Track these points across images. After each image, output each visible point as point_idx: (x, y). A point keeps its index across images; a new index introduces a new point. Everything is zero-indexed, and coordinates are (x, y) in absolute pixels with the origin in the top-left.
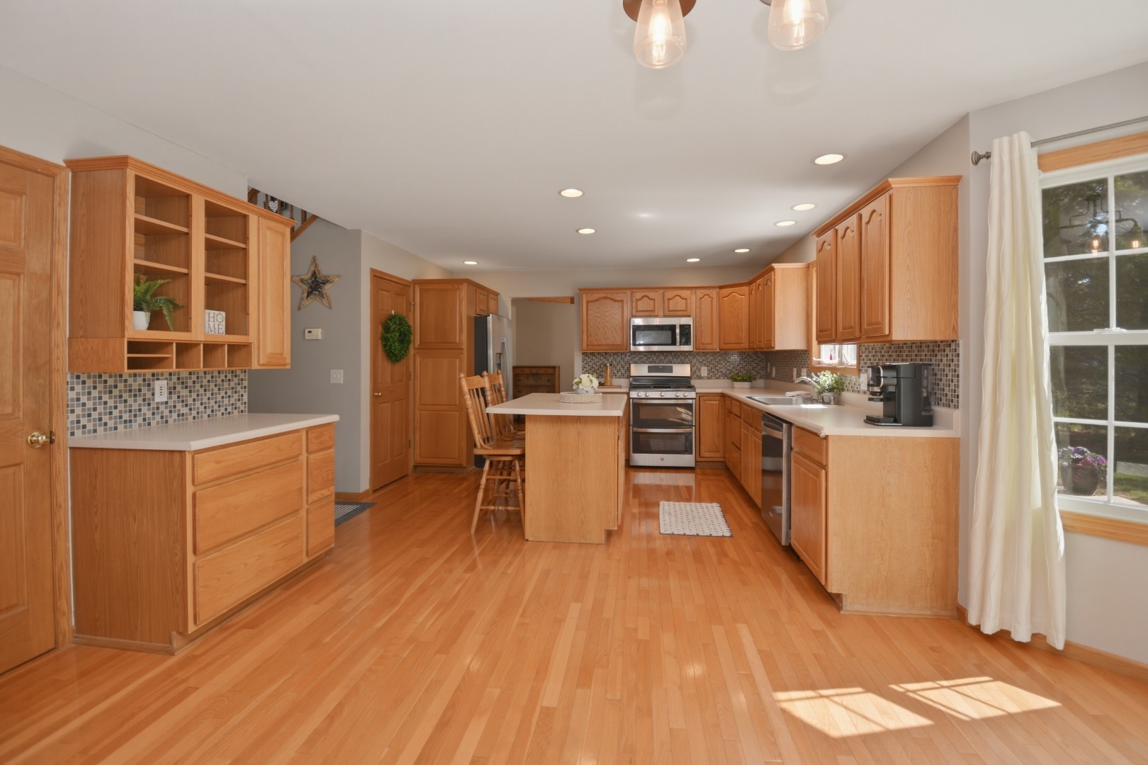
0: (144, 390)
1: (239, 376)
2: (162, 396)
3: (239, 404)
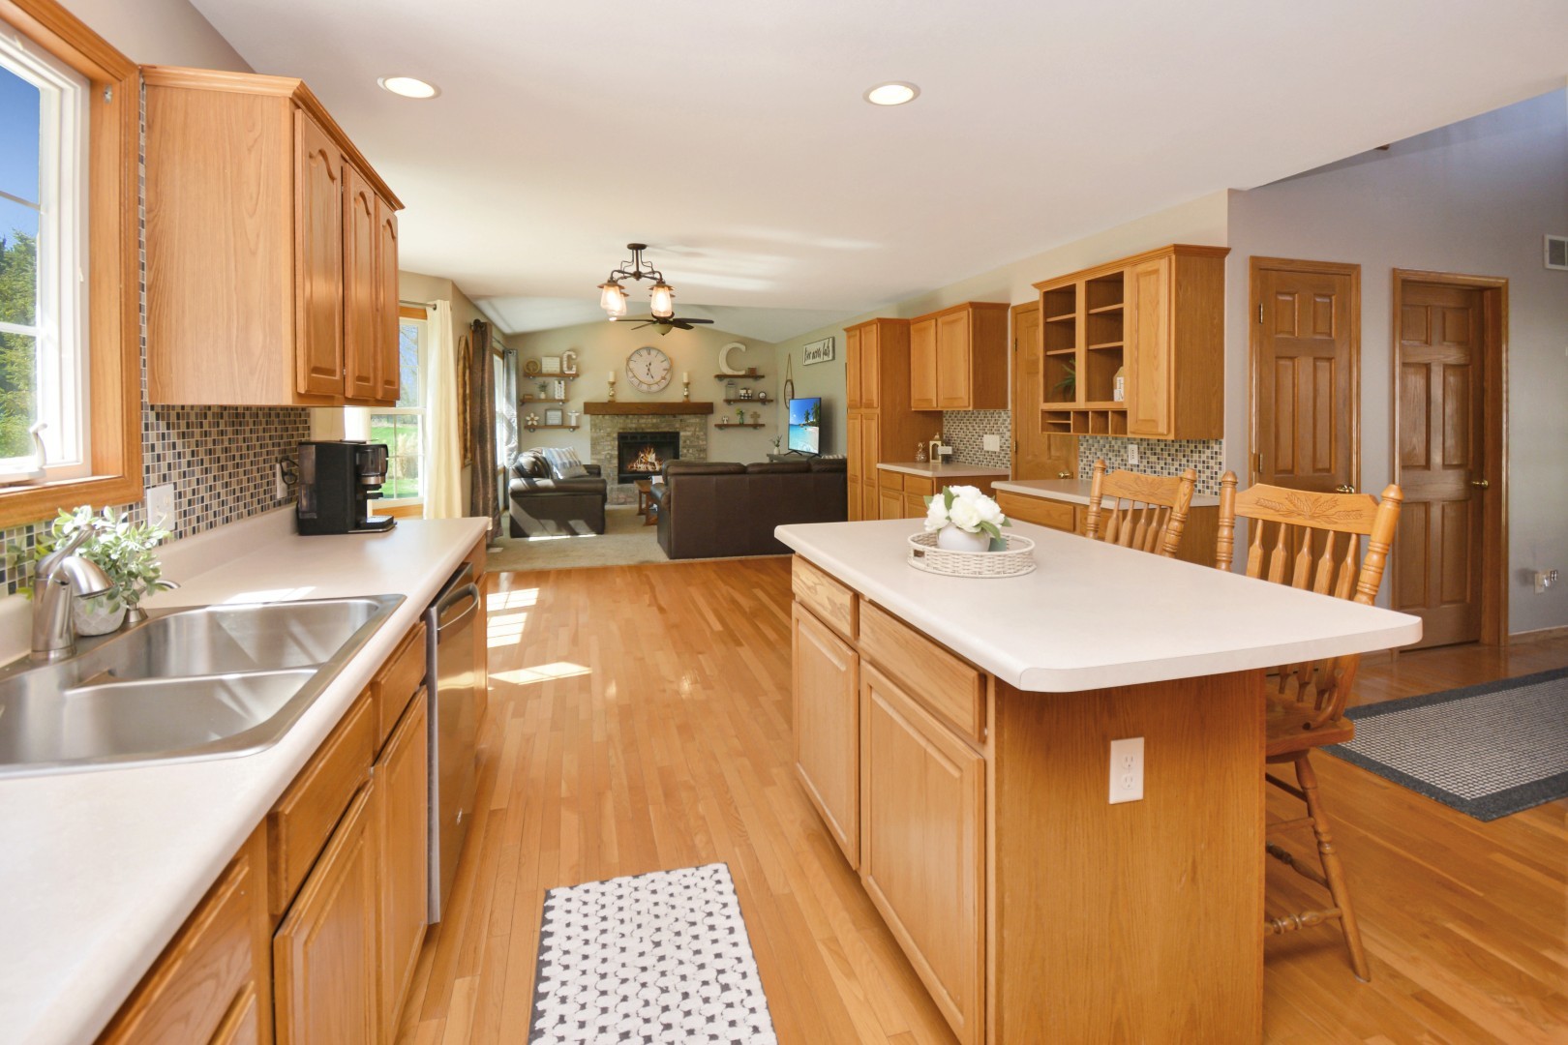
0: (1122, 451)
1: (1212, 448)
2: (1134, 460)
3: (1212, 483)
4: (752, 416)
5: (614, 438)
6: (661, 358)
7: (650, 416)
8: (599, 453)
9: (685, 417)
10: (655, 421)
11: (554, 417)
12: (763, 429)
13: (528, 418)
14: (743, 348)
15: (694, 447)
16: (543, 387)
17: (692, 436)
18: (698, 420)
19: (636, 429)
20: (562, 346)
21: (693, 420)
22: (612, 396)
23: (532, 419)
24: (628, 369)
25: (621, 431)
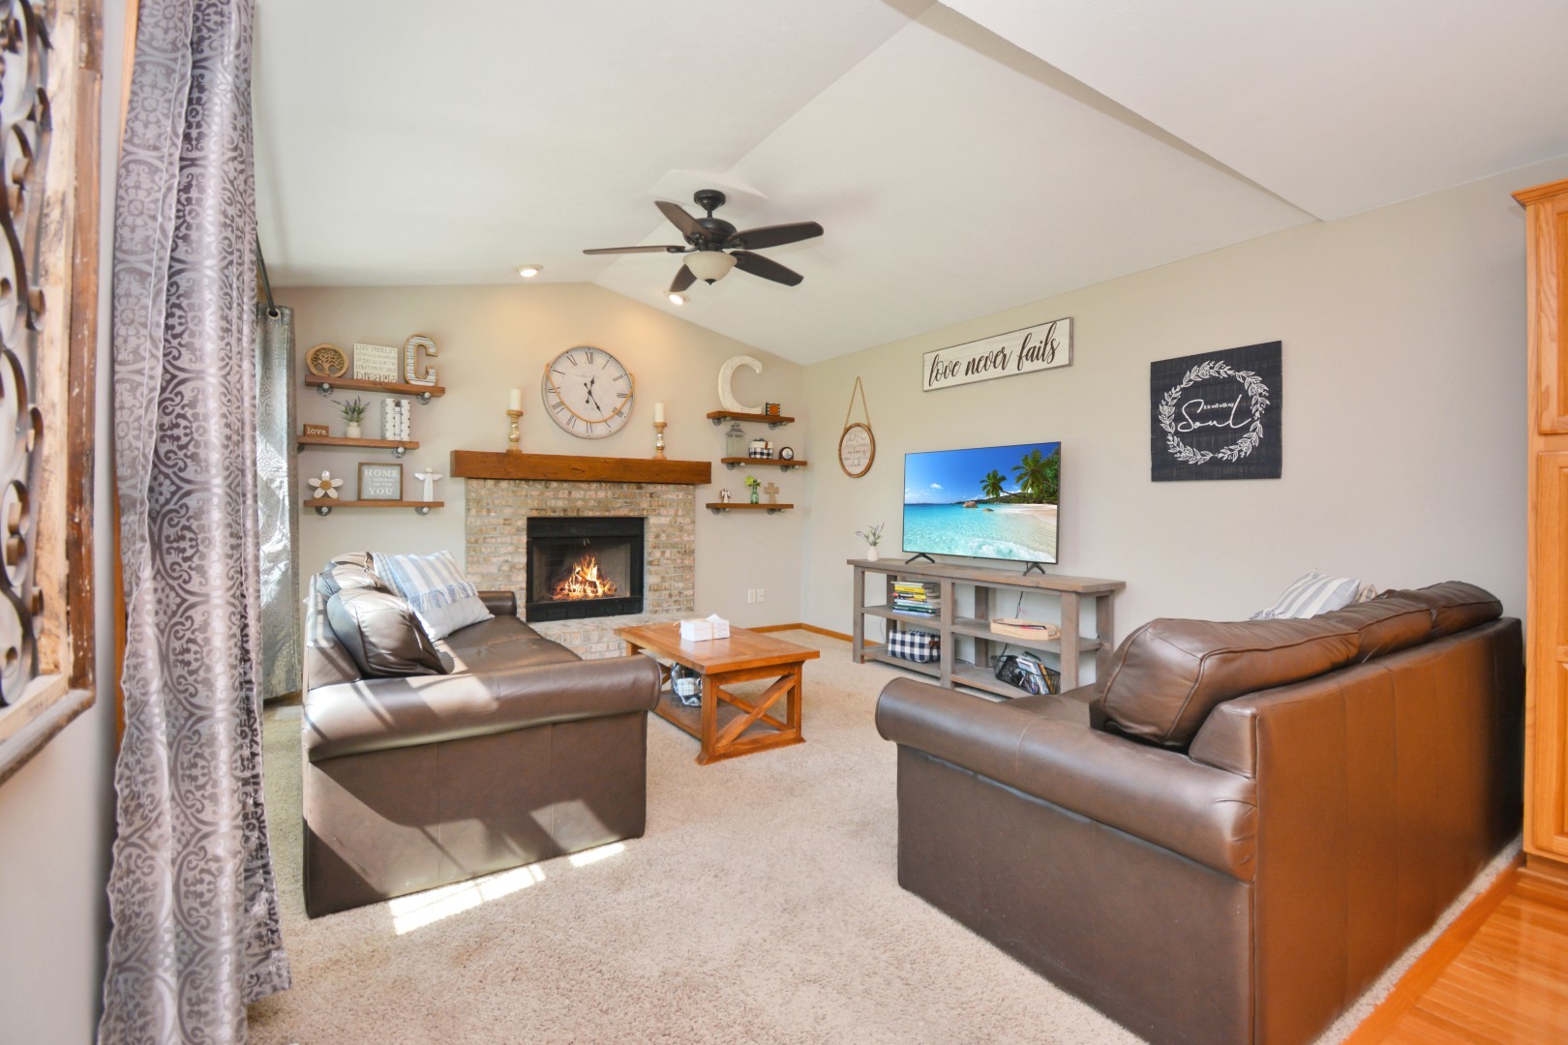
4: (767, 491)
5: (518, 530)
6: (613, 371)
7: (594, 485)
8: (487, 560)
9: (659, 487)
10: (601, 494)
11: (381, 482)
12: (788, 513)
13: (314, 482)
14: (758, 367)
15: (674, 546)
16: (355, 413)
17: (671, 525)
18: (681, 495)
19: (565, 510)
20: (404, 324)
21: (671, 494)
22: (517, 440)
23: (326, 485)
24: (548, 387)
25: (535, 514)
